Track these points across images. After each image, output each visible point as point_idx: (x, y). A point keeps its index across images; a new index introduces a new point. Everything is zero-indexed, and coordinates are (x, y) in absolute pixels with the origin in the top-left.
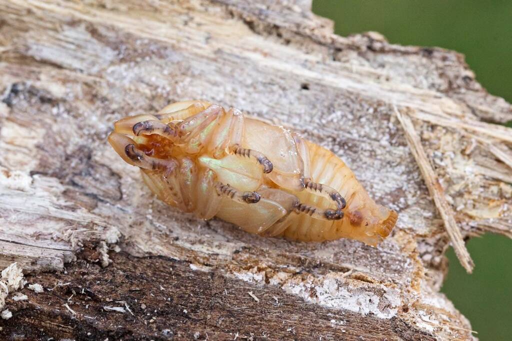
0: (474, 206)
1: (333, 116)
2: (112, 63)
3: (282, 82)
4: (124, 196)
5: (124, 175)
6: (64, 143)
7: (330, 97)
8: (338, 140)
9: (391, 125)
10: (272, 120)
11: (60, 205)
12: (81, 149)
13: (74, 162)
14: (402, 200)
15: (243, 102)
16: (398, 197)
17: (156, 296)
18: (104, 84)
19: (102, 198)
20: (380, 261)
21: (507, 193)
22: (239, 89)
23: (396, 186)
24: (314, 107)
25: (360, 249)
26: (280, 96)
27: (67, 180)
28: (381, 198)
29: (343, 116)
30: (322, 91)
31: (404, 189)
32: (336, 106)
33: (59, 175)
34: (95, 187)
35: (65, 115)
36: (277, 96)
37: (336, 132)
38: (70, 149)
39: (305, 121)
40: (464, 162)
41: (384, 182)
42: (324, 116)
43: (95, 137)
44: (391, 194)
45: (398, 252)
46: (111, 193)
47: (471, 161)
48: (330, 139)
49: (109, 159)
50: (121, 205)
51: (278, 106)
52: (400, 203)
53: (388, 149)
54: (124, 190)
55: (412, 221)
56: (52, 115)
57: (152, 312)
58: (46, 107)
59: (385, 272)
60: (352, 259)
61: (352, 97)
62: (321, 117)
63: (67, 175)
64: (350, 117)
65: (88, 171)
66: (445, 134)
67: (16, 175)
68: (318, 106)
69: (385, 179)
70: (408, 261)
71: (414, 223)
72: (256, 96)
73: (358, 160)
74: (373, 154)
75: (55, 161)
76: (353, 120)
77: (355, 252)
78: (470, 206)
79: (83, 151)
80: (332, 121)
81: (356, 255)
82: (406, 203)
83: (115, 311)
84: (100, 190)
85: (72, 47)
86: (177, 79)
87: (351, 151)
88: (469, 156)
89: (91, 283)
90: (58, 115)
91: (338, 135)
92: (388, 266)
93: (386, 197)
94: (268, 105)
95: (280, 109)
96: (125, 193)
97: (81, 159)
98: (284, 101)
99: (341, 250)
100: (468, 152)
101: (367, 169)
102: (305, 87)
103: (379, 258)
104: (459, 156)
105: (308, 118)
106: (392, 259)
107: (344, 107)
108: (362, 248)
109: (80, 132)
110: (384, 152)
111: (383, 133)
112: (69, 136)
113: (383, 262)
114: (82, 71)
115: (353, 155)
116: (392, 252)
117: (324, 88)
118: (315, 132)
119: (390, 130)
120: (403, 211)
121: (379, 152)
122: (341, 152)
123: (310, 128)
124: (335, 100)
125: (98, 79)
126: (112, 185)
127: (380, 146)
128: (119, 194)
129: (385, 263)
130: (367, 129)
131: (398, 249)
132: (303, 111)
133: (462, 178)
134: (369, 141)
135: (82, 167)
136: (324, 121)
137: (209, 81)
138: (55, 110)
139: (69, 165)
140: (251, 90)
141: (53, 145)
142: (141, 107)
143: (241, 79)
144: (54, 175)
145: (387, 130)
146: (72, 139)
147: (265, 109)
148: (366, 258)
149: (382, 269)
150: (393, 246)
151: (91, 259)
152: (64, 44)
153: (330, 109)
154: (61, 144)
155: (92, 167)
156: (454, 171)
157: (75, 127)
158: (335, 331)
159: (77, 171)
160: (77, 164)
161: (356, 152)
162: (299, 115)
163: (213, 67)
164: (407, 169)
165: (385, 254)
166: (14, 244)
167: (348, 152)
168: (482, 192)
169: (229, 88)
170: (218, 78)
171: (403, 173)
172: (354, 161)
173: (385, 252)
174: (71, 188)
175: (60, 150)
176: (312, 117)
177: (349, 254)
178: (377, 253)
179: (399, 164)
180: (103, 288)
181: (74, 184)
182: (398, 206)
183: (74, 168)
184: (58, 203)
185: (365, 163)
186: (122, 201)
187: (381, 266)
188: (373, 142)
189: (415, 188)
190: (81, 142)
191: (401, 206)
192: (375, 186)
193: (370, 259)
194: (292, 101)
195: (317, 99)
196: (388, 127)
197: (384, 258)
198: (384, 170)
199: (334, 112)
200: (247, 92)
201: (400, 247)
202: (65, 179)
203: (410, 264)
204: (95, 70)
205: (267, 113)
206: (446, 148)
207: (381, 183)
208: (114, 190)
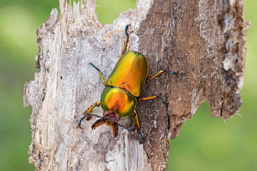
0: (90, 16)
1: (69, 67)
2: (64, 144)
3: (61, 86)
4: (108, 130)
5: (101, 132)
6: (93, 154)
7: (64, 69)
8: (77, 64)
9: (69, 47)
10: (74, 87)
11: (119, 150)
12: (94, 148)
13: (99, 149)
14: (92, 40)
15: (70, 98)
16: (91, 41)
17: (146, 112)
18: (72, 145)
19: (110, 138)
20: (116, 43)
21: (84, 6)
22: (66, 100)
23: (88, 43)
24: (67, 74)
25: (113, 51)
26: (66, 85)
27: (105, 150)
28: (93, 47)
29: (69, 64)
30: (62, 72)
31: (89, 40)
32: (66, 66)
33: (104, 154)
34: (106, 141)
35: (83, 156)
36: (66, 87)
37: (75, 65)
38: (95, 152)
39: (72, 76)
40: (77, 22)
41: (87, 47)
42: (70, 70)
43: (89, 144)
44: (91, 44)
45: (111, 38)
46: (108, 135)
47: (76, 19)
48: (77, 67)
49: (96, 138)
50: (111, 131)
51: (69, 86)
52: (93, 40)
53: (77, 47)
54: (106, 131)
55: (99, 36)
56: (84, 160)
57: (154, 112)
58: (81, 163)
59: (119, 41)
60: (117, 52)
61: (62, 62)
62: (70, 71)
63: (103, 151)
64: (68, 61)
65: (101, 144)
66: (69, 29)
67: (110, 167)
68: (67, 72)
69: (86, 47)
70: (114, 34)
71: (100, 35)
72: (67, 94)
73: (82, 56)
74: (79, 52)
75: (99, 156)
76: (70, 60)
77: (114, 52)
78: (90, 18)
79: (95, 147)
80: (71, 67)
81: (115, 51)
82: (93, 38)
83: (156, 124)
84: (107, 139)
85: (61, 158)
86: (66, 121)
87: (79, 59)
88: (74, 20)
89: (145, 134)
90: (83, 158)
91: (75, 64)
92: (117, 40)
93: (92, 45)
94: (69, 89)
95: (70, 85)
96: (107, 131)
97: (97, 148)
98: (67, 84)
99: (114, 57)
100: (73, 21)
101: (84, 53)
102: (61, 78)
103: (115, 44)
104: (75, 23)
105: (71, 75)
106: (114, 40)
107: (66, 64)
108: (112, 50)
109: (88, 150)
110: (78, 48)
111: (72, 49)
112: (90, 153)
113: (116, 42)
114: (68, 153)
115: (80, 58)
116: (112, 40)
117: (61, 72)
118: (76, 72)
119: (70, 47)
120: (96, 39)
121: (78, 50)
122: (80, 62)
123: (75, 74)
124: (64, 67)
125: (70, 147)
126: (105, 135)
127: (76, 50)
128: (108, 133)
129: (116, 41)
130: (71, 55)
131: (110, 38)
132: (69, 77)
133: (82, 21)
134: (76, 54)
135: (100, 147)
136: (71, 70)
137: (65, 110)
138: (82, 160)
139: (100, 151)
140: (65, 96)
141: (94, 158)
142: (77, 131)
143: (62, 100)
144: (105, 155)
145: (71, 48)
146: (91, 152)
147: (71, 90)
148: (115, 48)
149: (119, 42)
150: (109, 40)
151: (137, 136)
152: (61, 161)
153: (67, 68)
154: (93, 155)
155: (100, 143)
156: (80, 24)
157: (87, 152)
158: (148, 52)
159: (102, 148)
160: (99, 148)
161: (79, 58)
162: (71, 78)
163: (60, 110)
164: (82, 40)
165: (113, 42)
166: (138, 161)
167: (80, 60)
168: (85, 14)
169: (66, 103)
170: (63, 107)
171: (84, 41)
172: (82, 58)
173: (112, 42)
174: (108, 148)
175: (95, 155)
176: (70, 74)
177: (115, 54)
178: (113, 45)
179: (81, 43)
180: (147, 130)
181: (107, 148)
182: (95, 41)
183: (101, 149)
184: (118, 151)
185: (82, 54)
186: (110, 131)
187: (118, 43)
188: (76, 53)
189: (88, 36)
190: (92, 148)
191: (94, 40)
192: (89, 49)
193: (116, 47)
194: (67, 81)
195: (65, 73)
196: (70, 48)
197: (114, 42)
198: (84, 47)
199: (68, 67)
200: (66, 97)
201: (109, 38)
202: (105, 151)
203: (115, 34)
204: (67, 149)
205: (72, 89)
206: (73, 28)
207: (88, 48)
208: (107, 135)
